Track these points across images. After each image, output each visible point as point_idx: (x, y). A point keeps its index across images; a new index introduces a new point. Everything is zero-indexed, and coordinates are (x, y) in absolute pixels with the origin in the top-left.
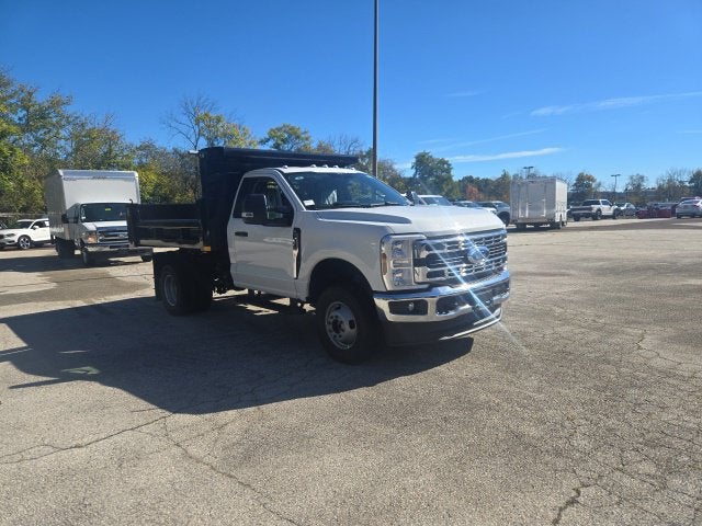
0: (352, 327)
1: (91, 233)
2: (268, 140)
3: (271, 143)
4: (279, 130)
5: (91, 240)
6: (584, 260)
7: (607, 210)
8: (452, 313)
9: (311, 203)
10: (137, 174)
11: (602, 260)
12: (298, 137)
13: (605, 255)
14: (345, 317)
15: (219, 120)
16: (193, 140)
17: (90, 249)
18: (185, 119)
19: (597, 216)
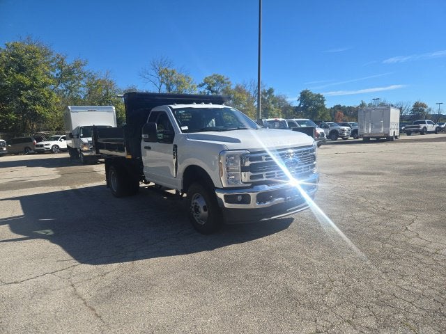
0: (205, 210)
1: (85, 144)
2: (204, 84)
3: (206, 86)
4: (211, 77)
5: (85, 148)
6: (398, 163)
7: (430, 127)
8: (268, 203)
9: (186, 128)
10: (114, 108)
11: (411, 163)
12: (222, 82)
13: (415, 160)
14: (201, 203)
15: (173, 73)
16: (158, 85)
17: (85, 154)
18: (153, 73)
19: (424, 132)
